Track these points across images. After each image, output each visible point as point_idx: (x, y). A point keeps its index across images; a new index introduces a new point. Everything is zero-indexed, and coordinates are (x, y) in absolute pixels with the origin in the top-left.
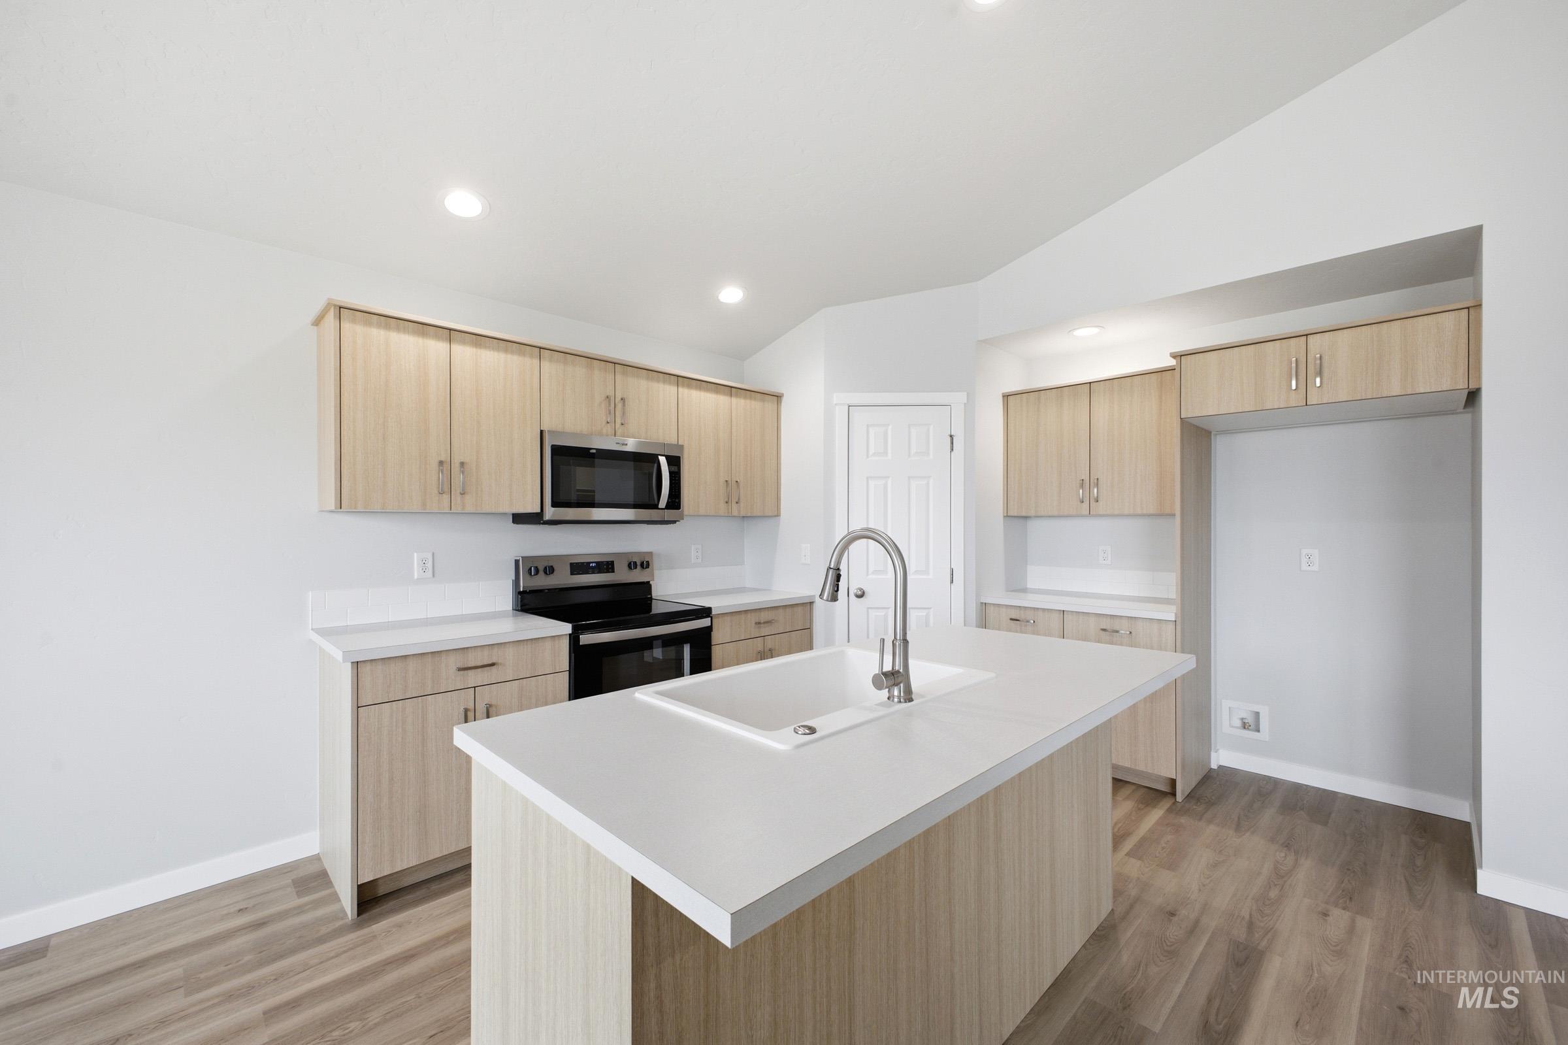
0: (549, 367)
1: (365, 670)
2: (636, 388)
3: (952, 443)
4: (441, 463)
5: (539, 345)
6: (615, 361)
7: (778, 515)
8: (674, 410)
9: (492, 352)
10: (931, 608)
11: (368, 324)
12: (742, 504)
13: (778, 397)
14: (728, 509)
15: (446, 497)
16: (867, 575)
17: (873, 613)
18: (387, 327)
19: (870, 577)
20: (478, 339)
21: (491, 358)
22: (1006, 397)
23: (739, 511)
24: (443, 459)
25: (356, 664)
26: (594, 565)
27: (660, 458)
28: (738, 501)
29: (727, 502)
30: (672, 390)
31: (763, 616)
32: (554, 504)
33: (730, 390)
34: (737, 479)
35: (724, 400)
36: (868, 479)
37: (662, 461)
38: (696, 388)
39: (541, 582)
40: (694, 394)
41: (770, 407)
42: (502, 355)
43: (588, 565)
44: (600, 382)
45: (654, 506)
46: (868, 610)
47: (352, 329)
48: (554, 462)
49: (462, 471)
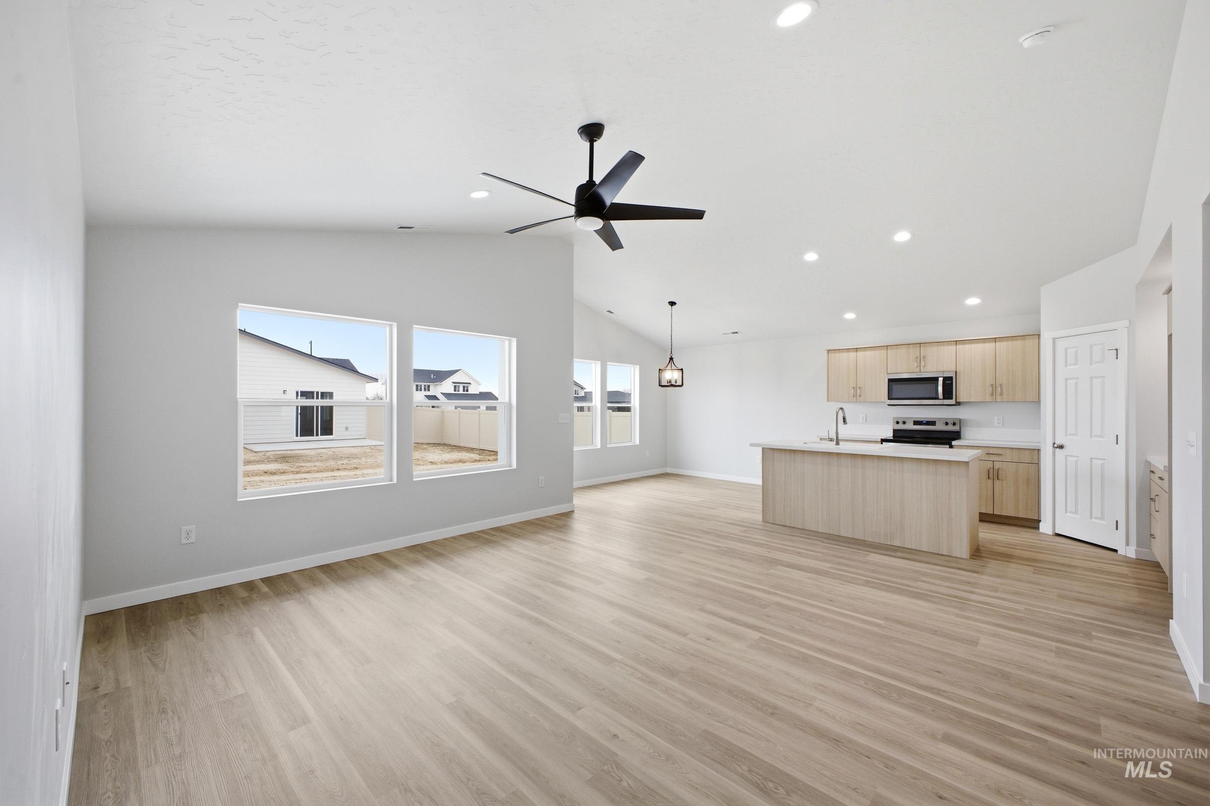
0: (891, 352)
2: (932, 351)
3: (1117, 354)
4: (853, 387)
5: (886, 345)
6: (920, 343)
7: (1039, 402)
8: (954, 356)
9: (870, 352)
10: (1105, 459)
11: (835, 353)
12: (1005, 396)
13: (1038, 335)
14: (993, 400)
15: (855, 398)
16: (1066, 436)
17: (1069, 459)
18: (840, 353)
21: (869, 354)
23: (1002, 400)
26: (925, 422)
27: (940, 378)
28: (1001, 394)
29: (992, 395)
30: (953, 347)
31: (992, 451)
32: (889, 399)
33: (995, 340)
34: (1001, 383)
35: (990, 346)
36: (1066, 380)
37: (941, 380)
38: (969, 343)
39: (901, 427)
40: (967, 347)
41: (1031, 343)
42: (873, 352)
43: (922, 421)
44: (914, 351)
45: (937, 398)
46: (1066, 456)
47: (832, 355)
48: (890, 385)
49: (860, 390)
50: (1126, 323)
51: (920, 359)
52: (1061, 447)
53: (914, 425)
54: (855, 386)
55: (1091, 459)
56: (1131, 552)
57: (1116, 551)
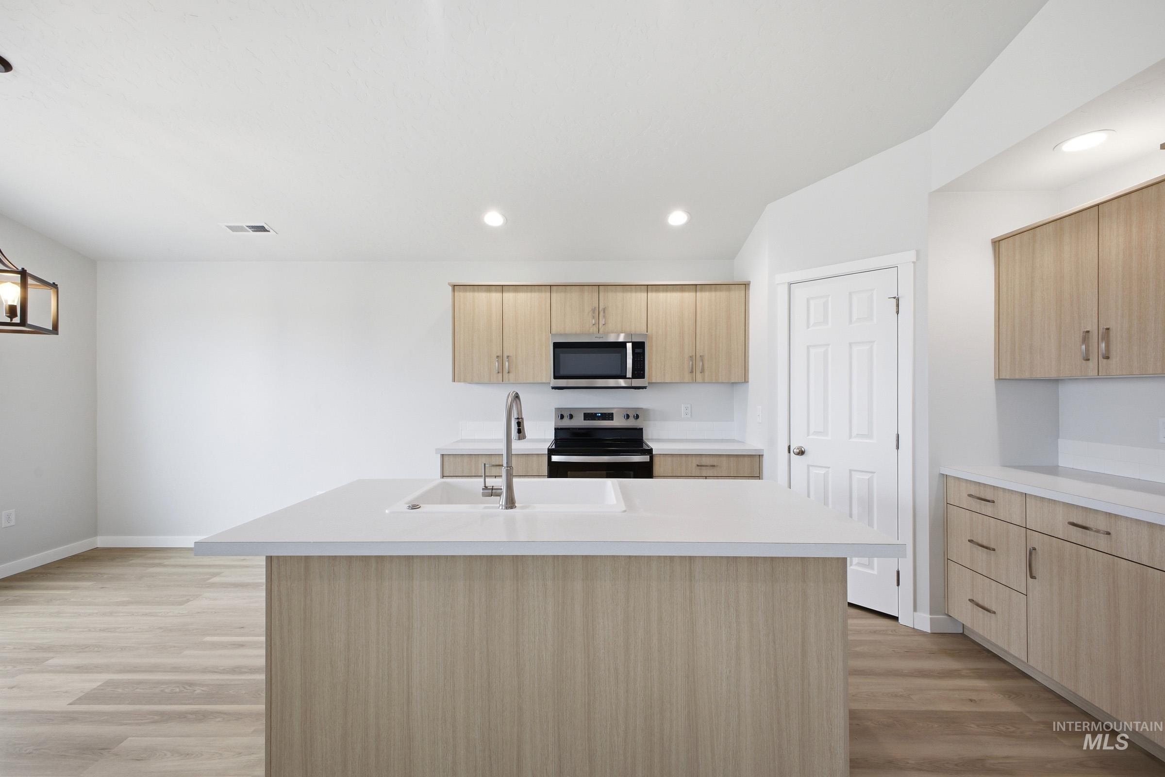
0: (557, 297)
1: (446, 459)
2: (613, 300)
3: (898, 306)
4: (498, 357)
5: (549, 284)
6: (599, 284)
7: (746, 381)
8: (644, 309)
9: (523, 294)
10: (875, 473)
11: (465, 291)
12: (706, 373)
13: (746, 285)
14: (692, 378)
15: (500, 375)
16: (808, 435)
17: (813, 471)
18: (474, 291)
19: (811, 437)
20: (516, 288)
21: (523, 297)
22: (997, 243)
23: (704, 379)
24: (499, 355)
25: (443, 455)
26: (600, 415)
27: (628, 344)
28: (702, 371)
29: (692, 372)
30: (643, 295)
31: (704, 461)
32: (555, 377)
33: (695, 287)
34: (701, 354)
35: (689, 296)
36: (808, 347)
37: (629, 346)
38: (663, 291)
39: (567, 423)
40: (662, 296)
41: (736, 295)
42: (529, 294)
43: (596, 414)
44: (589, 299)
45: (624, 377)
46: (809, 466)
47: (459, 295)
48: (556, 352)
49: (508, 361)
50: (911, 255)
51: (598, 312)
52: (801, 453)
53: (585, 419)
54: (500, 354)
55: (851, 471)
56: (923, 621)
57: (896, 619)
